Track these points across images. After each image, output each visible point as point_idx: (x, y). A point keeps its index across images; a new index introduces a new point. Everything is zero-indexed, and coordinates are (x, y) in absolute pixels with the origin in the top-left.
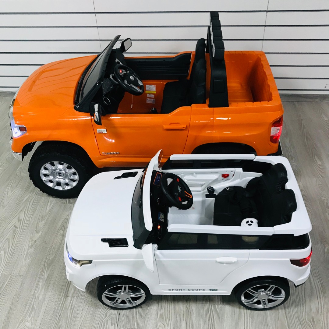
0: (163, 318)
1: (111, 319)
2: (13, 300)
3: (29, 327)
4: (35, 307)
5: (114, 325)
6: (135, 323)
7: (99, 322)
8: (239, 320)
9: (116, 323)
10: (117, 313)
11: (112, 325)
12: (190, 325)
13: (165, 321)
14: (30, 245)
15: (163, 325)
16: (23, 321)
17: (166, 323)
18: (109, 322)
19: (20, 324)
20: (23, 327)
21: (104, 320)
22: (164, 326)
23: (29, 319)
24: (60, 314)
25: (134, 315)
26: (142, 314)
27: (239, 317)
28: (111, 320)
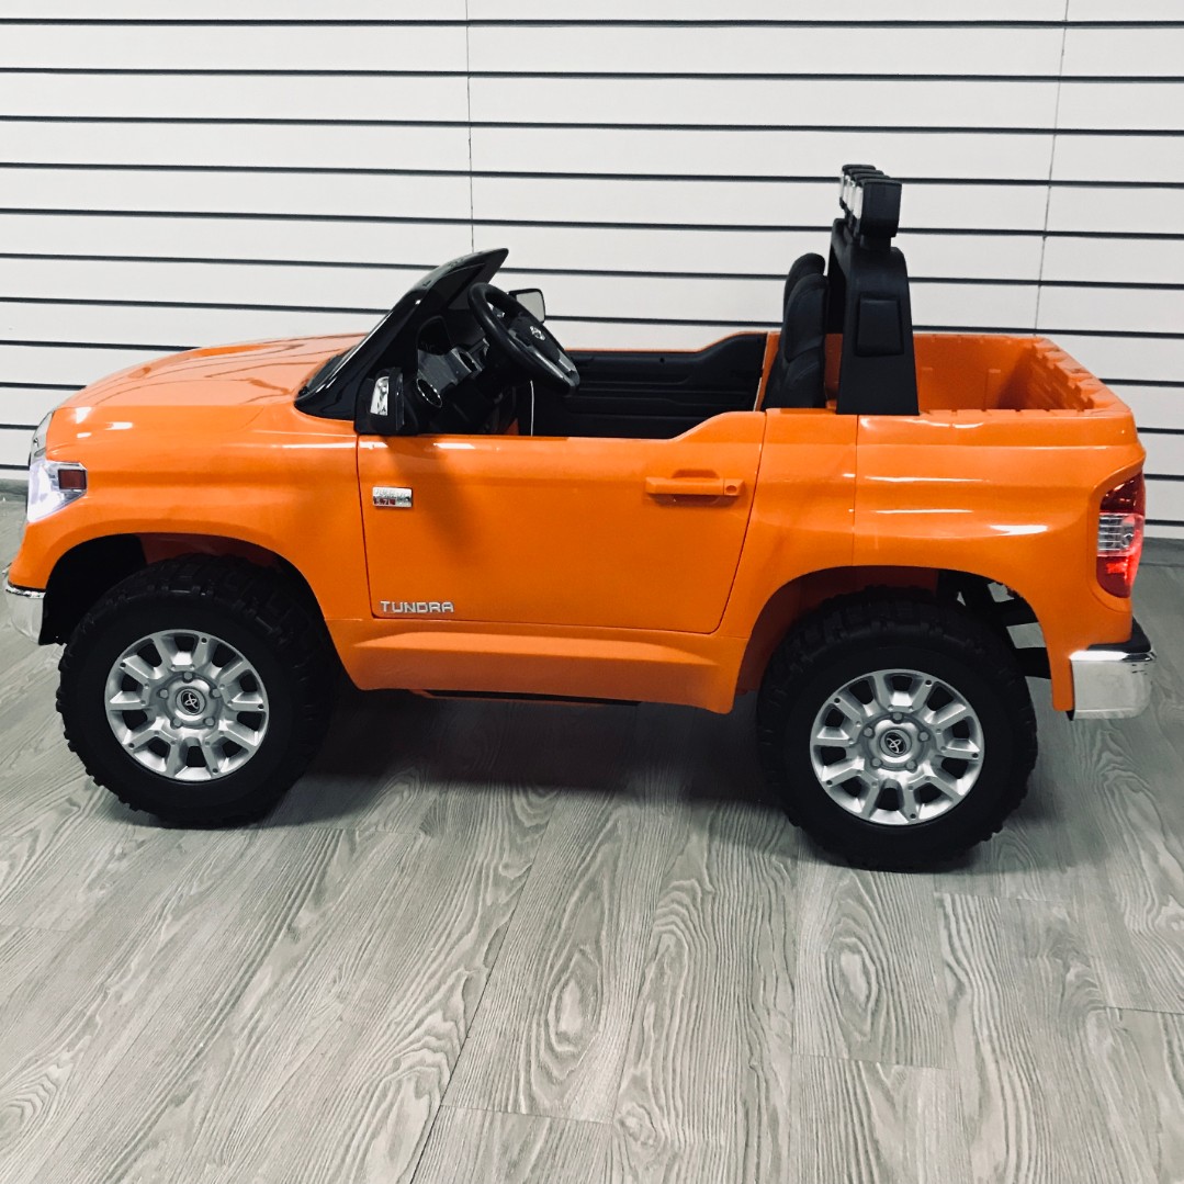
0: (645, 1089)
1: (414, 1079)
2: (11, 996)
3: (57, 1080)
4: (100, 1023)
5: (427, 1097)
6: (522, 1098)
7: (365, 1082)
8: (980, 1115)
9: (437, 1090)
10: (445, 1061)
11: (418, 1095)
12: (765, 1118)
13: (653, 1101)
14: (118, 851)
15: (642, 1110)
16: (37, 1061)
17: (657, 1103)
18: (409, 1089)
19: (23, 1068)
20: (33, 1078)
21: (390, 1077)
22: (649, 1114)
23: (66, 1056)
24: (202, 1050)
25: (518, 1071)
26: (555, 1073)
27: (980, 1107)
28: (417, 1082)
